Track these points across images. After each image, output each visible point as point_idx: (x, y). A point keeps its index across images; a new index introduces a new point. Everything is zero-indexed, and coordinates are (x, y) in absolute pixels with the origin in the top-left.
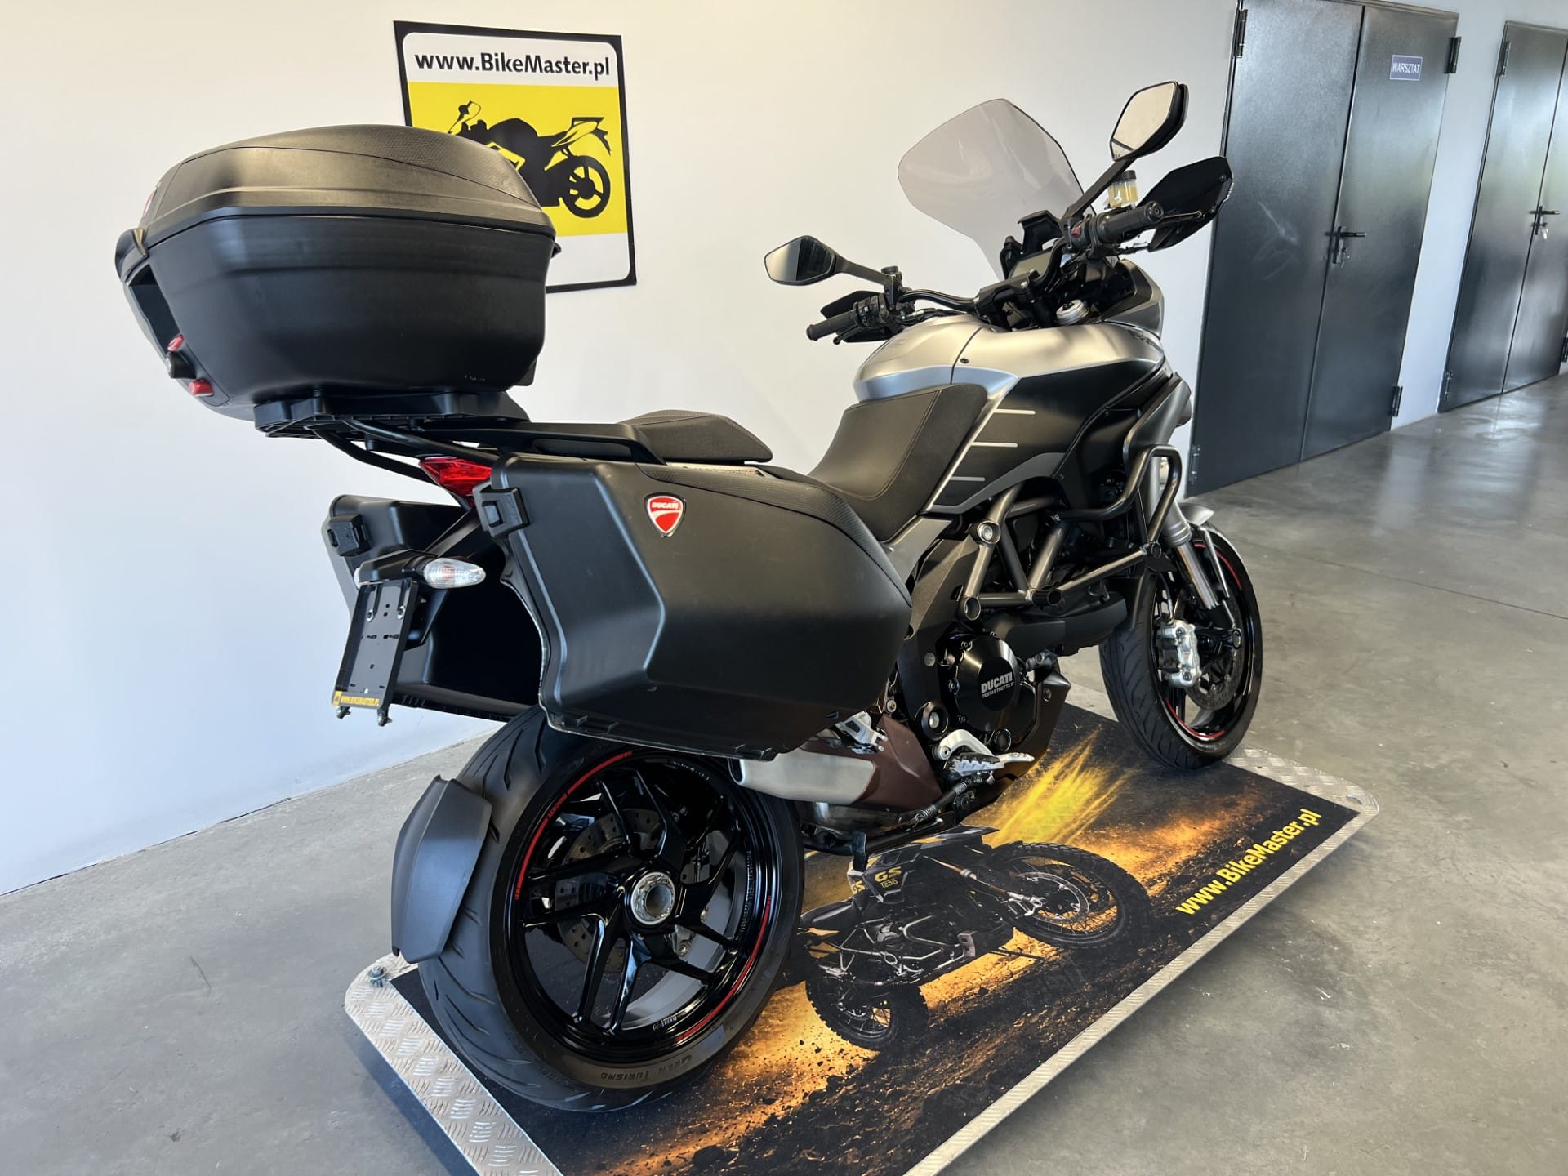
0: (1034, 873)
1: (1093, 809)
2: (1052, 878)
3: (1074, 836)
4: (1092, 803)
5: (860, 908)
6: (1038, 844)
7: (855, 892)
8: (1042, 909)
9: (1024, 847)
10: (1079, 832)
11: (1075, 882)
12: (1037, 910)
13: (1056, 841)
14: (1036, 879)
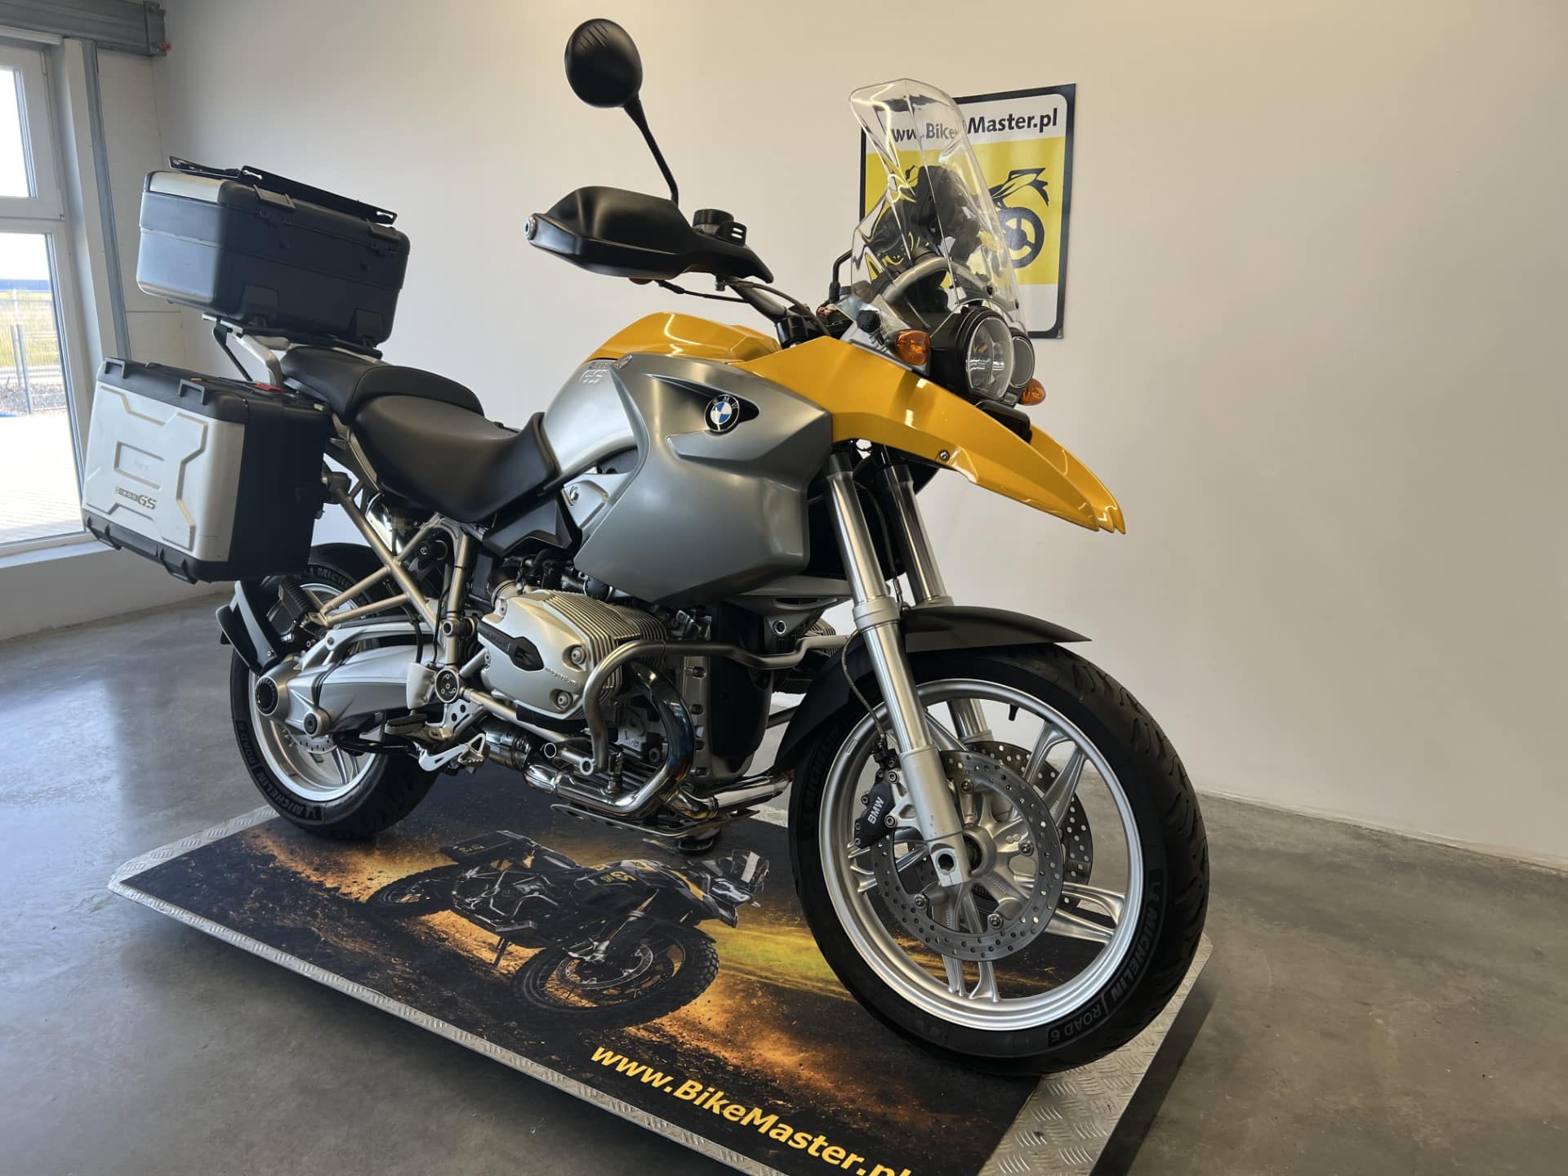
0: (651, 953)
3: (741, 975)
6: (714, 953)
9: (704, 945)
10: (752, 978)
12: (582, 960)
13: (724, 964)
14: (640, 955)
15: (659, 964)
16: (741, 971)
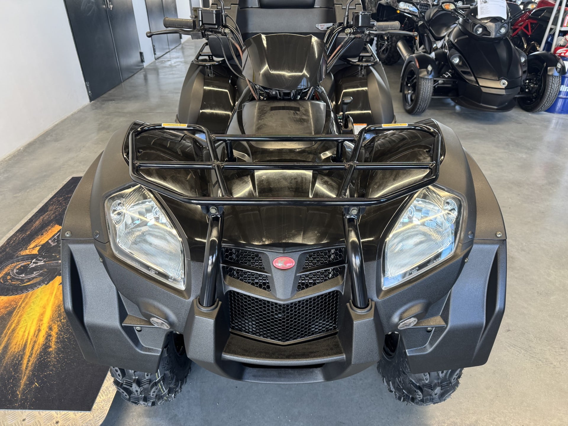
0: (36, 275)
1: (15, 320)
2: (28, 277)
3: (22, 300)
4: (16, 323)
6: (38, 287)
8: (29, 264)
9: (44, 283)
10: (20, 303)
11: (18, 280)
12: (31, 262)
13: (30, 292)
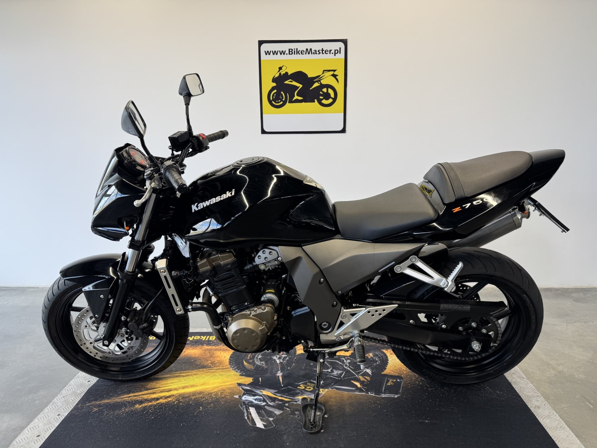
0: (259, 364)
1: (192, 372)
5: (333, 384)
6: (237, 371)
7: (326, 390)
9: (242, 373)
10: (216, 368)
13: (231, 369)
14: (262, 363)
15: (252, 362)
16: (221, 369)
